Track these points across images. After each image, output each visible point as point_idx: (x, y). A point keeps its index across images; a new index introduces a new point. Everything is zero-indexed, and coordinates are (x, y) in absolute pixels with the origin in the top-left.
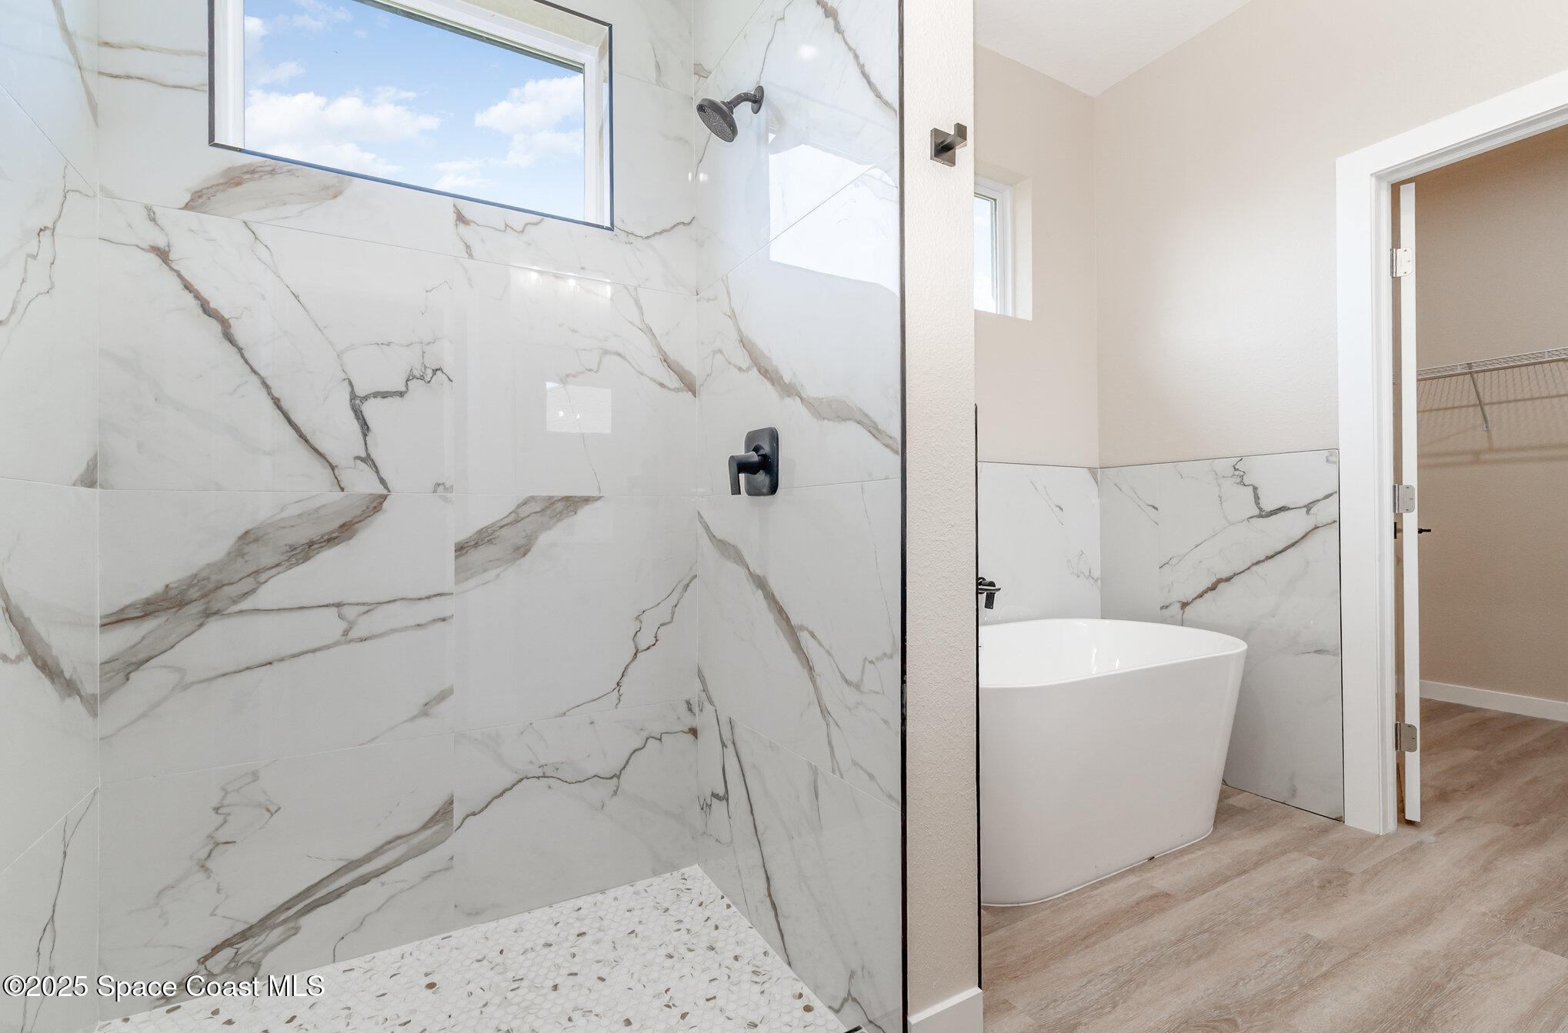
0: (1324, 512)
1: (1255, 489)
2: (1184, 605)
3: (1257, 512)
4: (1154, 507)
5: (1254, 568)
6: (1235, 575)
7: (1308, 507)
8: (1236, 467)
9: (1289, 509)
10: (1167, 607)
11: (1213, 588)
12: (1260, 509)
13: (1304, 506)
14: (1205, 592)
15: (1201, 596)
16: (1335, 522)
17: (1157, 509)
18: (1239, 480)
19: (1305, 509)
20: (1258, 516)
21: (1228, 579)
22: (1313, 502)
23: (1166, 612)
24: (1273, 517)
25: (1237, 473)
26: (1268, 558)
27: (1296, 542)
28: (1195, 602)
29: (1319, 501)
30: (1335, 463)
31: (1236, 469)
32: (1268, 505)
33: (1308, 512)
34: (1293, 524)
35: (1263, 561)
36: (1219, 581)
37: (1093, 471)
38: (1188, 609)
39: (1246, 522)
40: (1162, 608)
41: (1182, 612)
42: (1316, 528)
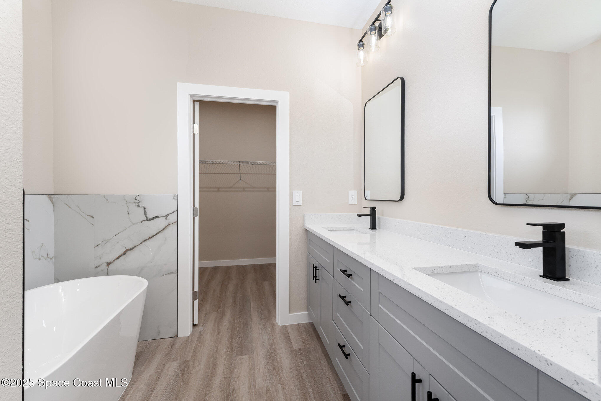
0: (172, 218)
1: (145, 208)
2: (109, 264)
3: (145, 219)
4: (91, 216)
5: (144, 243)
6: (135, 247)
7: (166, 216)
8: (136, 199)
9: (159, 217)
10: (99, 266)
11: (125, 253)
12: (147, 217)
13: (165, 216)
14: (120, 256)
15: (118, 258)
16: (176, 222)
17: (93, 217)
18: (137, 204)
19: (165, 217)
20: (145, 220)
21: (132, 249)
22: (168, 215)
23: (98, 269)
24: (153, 221)
25: (136, 201)
26: (150, 238)
27: (161, 231)
28: (115, 262)
29: (170, 214)
30: (176, 199)
31: (136, 200)
32: (150, 216)
33: (166, 219)
34: (160, 223)
35: (148, 239)
36: (127, 250)
37: (50, 196)
38: (111, 266)
39: (140, 223)
40: (96, 267)
41: (107, 267)
42: (169, 224)
